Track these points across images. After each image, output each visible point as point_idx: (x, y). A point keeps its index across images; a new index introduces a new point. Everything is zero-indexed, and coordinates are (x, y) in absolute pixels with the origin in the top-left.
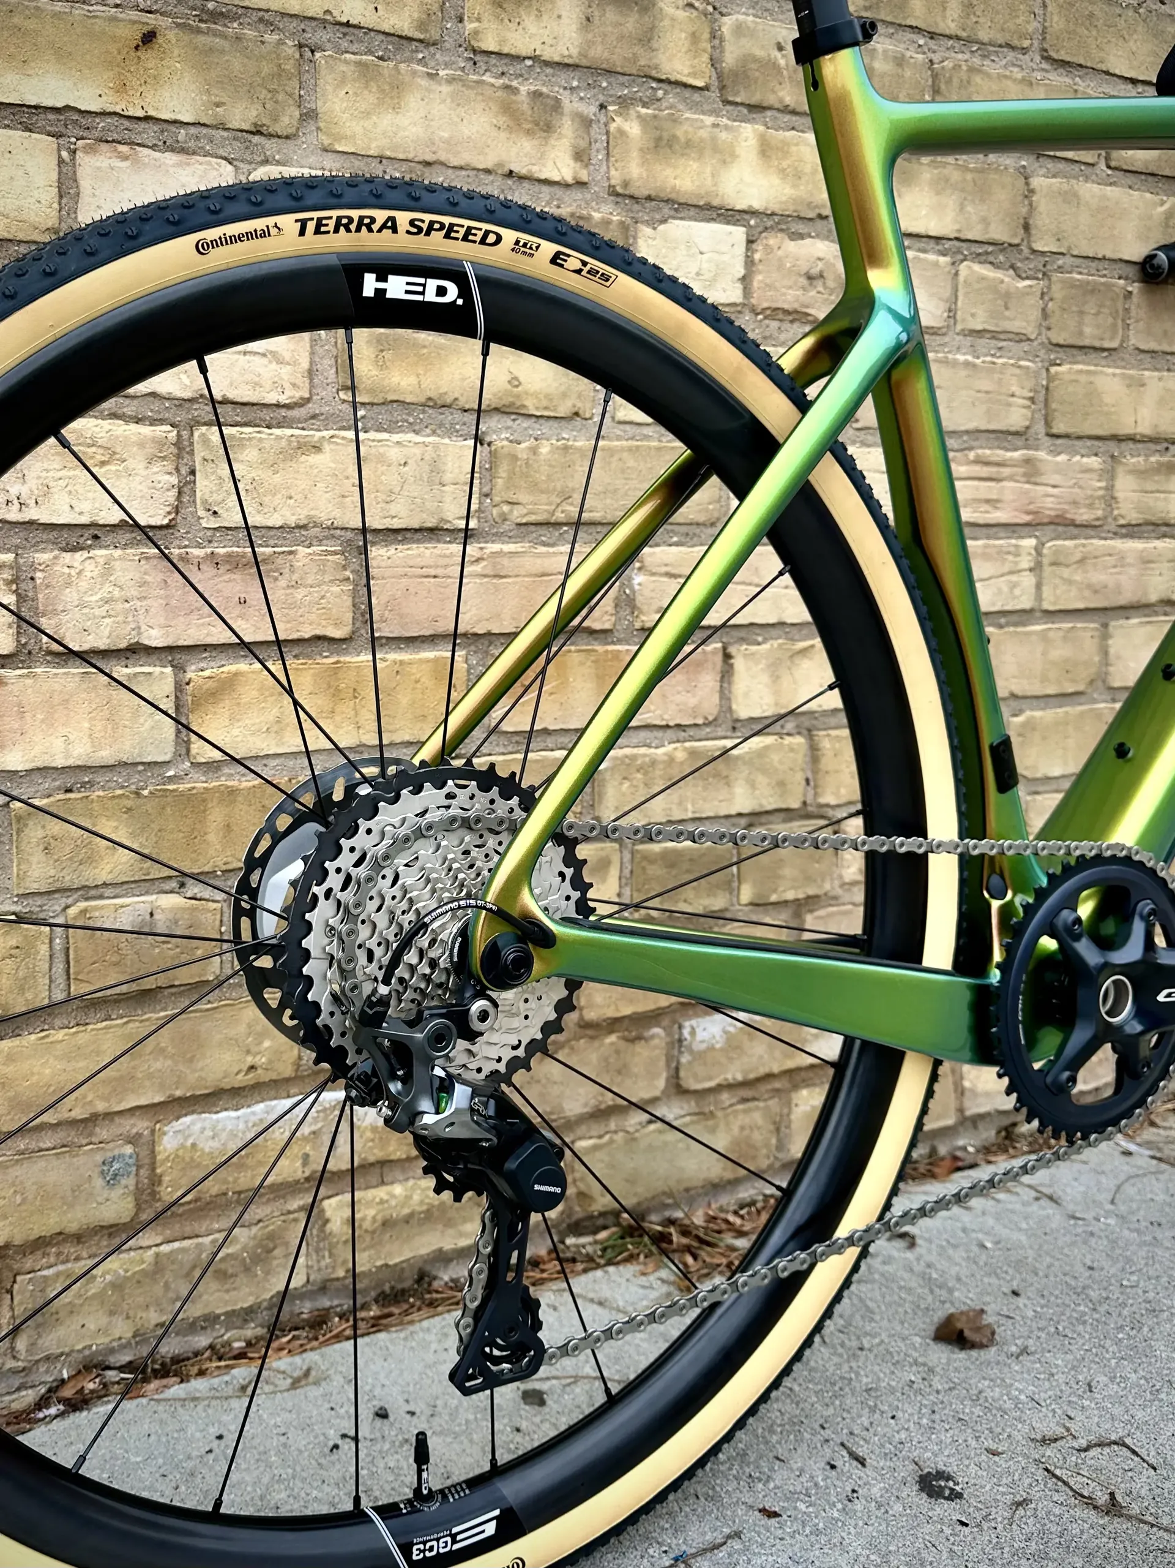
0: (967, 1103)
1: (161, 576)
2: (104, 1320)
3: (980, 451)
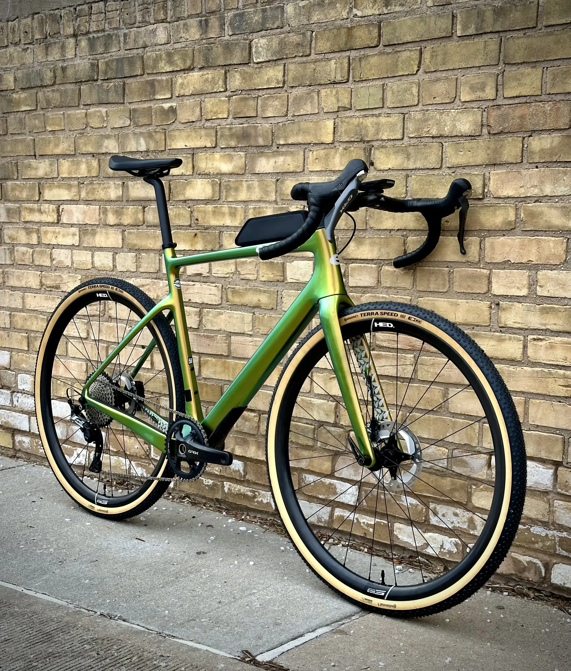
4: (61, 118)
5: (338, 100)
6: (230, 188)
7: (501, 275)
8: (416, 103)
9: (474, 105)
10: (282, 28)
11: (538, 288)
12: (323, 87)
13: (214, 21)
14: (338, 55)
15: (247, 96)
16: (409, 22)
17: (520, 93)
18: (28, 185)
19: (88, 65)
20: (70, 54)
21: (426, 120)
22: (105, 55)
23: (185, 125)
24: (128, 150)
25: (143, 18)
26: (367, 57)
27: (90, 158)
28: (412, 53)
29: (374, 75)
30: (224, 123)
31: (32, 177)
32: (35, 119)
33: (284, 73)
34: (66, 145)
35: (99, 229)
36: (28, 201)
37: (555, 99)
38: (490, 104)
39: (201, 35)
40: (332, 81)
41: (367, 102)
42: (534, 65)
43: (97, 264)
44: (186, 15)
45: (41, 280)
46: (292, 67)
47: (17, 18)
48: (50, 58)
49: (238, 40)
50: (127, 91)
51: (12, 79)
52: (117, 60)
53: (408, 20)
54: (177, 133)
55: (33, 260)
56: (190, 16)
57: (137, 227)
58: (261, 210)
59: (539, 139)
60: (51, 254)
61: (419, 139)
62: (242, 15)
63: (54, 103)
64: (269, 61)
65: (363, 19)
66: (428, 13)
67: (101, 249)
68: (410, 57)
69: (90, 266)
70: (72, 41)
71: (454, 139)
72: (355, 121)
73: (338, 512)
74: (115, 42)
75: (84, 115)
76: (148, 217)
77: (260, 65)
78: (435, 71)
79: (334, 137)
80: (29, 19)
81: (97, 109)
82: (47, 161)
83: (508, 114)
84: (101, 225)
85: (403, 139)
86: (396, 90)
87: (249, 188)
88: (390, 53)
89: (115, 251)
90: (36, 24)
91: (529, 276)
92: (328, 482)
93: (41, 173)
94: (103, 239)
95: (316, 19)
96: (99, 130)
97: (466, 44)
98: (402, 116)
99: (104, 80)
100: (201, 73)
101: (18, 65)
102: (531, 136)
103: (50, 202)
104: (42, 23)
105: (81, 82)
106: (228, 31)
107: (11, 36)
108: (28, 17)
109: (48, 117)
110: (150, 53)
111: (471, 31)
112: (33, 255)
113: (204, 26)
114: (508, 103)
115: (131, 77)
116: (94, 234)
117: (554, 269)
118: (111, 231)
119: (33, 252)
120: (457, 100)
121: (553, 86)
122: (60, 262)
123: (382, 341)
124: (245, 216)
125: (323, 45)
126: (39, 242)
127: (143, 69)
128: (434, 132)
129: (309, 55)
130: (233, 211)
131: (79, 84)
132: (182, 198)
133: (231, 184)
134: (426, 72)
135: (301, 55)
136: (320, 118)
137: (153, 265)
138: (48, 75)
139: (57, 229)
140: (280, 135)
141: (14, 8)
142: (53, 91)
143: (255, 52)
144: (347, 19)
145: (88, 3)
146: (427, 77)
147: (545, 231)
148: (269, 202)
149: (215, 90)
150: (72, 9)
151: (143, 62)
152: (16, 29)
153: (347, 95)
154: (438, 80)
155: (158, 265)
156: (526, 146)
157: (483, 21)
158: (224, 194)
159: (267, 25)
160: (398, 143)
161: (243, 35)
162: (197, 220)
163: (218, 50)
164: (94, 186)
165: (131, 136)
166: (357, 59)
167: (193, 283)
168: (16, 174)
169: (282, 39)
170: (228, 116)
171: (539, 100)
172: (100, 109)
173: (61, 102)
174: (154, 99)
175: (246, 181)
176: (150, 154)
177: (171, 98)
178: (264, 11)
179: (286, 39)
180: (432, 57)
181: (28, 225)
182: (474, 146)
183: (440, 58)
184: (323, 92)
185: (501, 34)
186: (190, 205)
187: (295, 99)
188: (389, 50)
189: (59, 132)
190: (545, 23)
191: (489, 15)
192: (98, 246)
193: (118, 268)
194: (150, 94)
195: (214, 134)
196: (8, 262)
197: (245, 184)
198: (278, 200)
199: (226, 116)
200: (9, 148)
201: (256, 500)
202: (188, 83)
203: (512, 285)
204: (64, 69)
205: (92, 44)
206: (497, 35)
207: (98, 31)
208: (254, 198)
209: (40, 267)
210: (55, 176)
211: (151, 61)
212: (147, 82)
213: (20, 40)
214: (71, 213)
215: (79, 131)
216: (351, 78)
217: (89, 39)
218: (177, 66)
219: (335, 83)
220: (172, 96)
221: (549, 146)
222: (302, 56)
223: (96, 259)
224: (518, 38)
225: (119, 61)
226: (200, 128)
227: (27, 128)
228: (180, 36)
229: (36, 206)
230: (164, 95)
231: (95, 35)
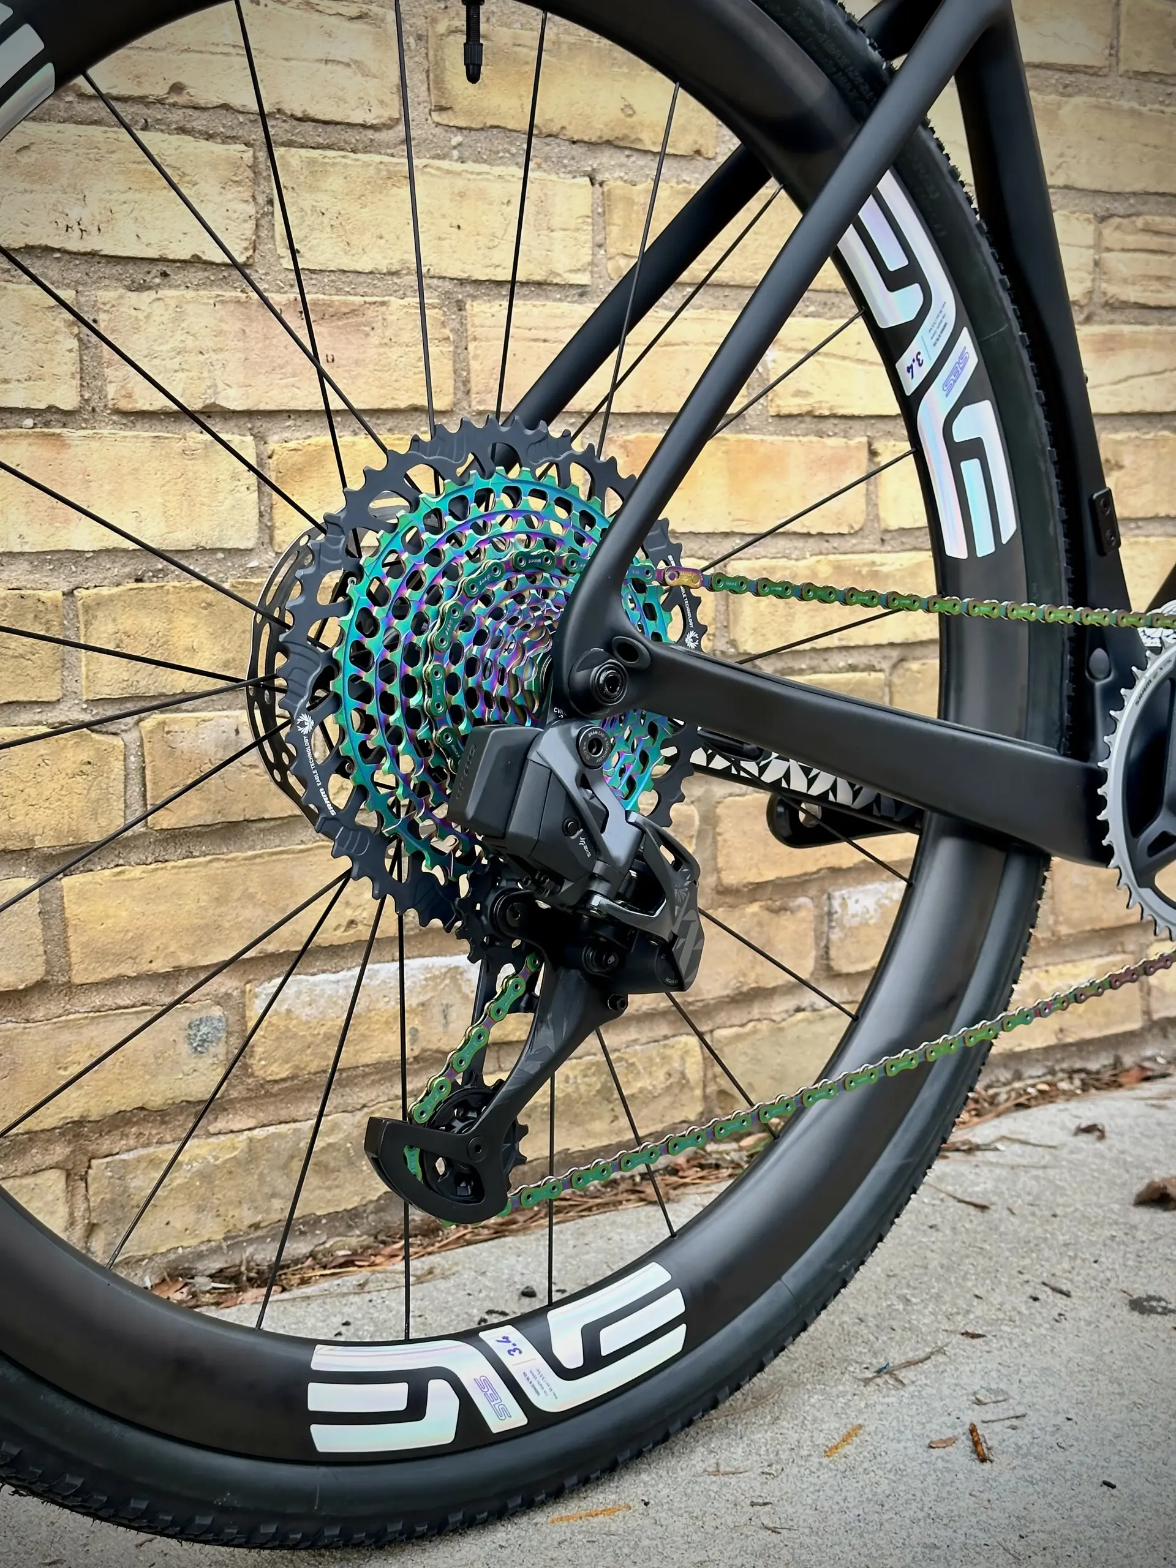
0: (1155, 1005)
1: (238, 325)
2: (191, 1217)
3: (1149, 218)
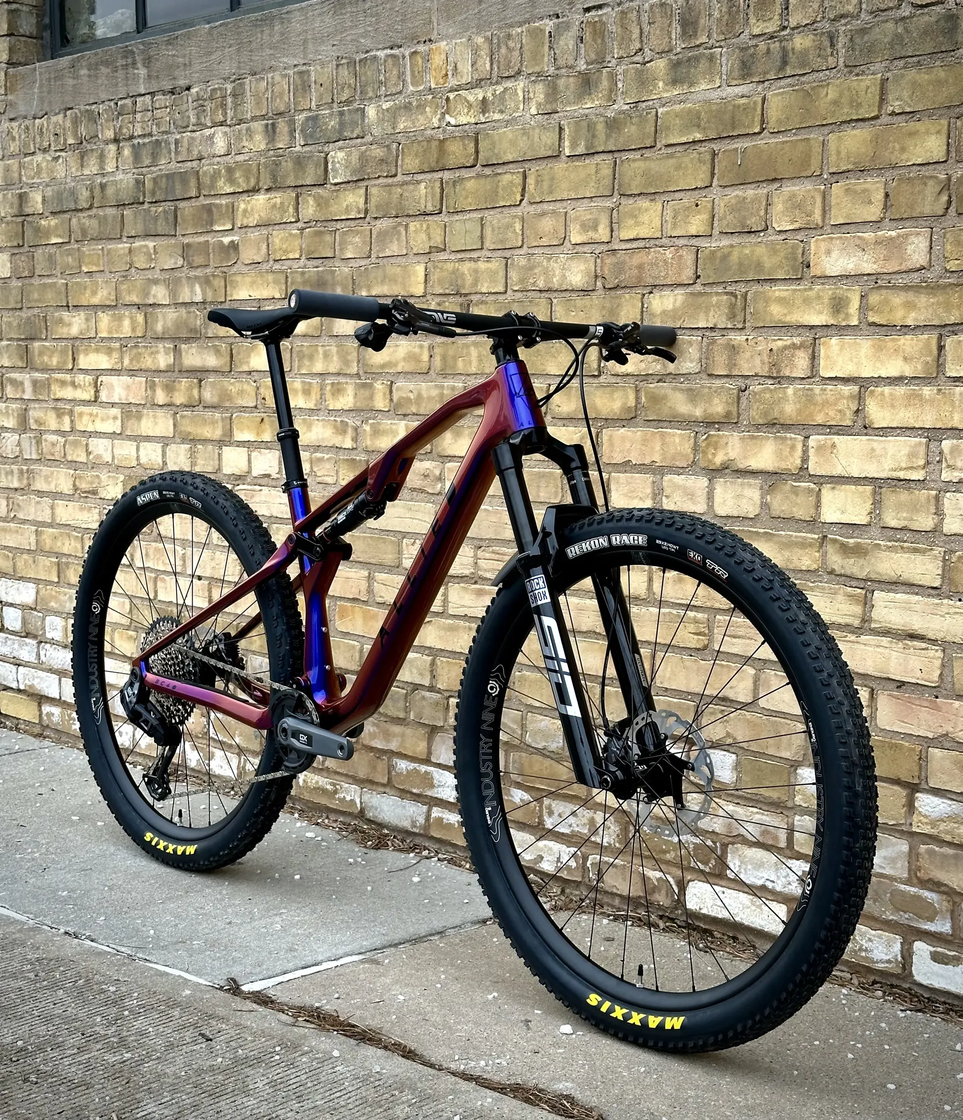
4: (99, 255)
5: (430, 238)
6: (304, 356)
7: (621, 481)
8: (520, 244)
9: (587, 249)
10: (363, 138)
11: (664, 498)
12: (412, 219)
13: (282, 126)
14: (428, 176)
15: (322, 229)
16: (510, 135)
17: (638, 234)
18: (59, 348)
19: (132, 182)
20: (110, 167)
21: (531, 268)
22: (152, 168)
23: (250, 267)
24: (181, 301)
25: (198, 119)
26: (461, 180)
27: (134, 310)
28: (514, 177)
29: (470, 204)
30: (295, 265)
31: (64, 337)
32: (68, 255)
33: (366, 199)
34: (105, 293)
35: (145, 411)
36: (59, 370)
37: (677, 243)
38: (605, 248)
39: (267, 144)
40: (422, 212)
41: (463, 241)
42: (652, 198)
43: (143, 460)
44: (249, 117)
45: (74, 482)
46: (374, 191)
47: (46, 114)
48: (86, 172)
49: (311, 152)
50: (179, 219)
51: (39, 199)
52: (167, 175)
53: (508, 132)
54: (239, 278)
55: (65, 454)
56: (254, 119)
57: (192, 409)
58: (340, 387)
59: (661, 296)
60: (87, 445)
61: (525, 293)
62: (315, 119)
63: (92, 233)
64: (348, 182)
65: (457, 128)
66: (532, 123)
67: (148, 439)
68: (512, 182)
69: (134, 463)
70: (112, 148)
71: (564, 294)
72: (450, 266)
73: (436, 812)
74: (165, 151)
75: (127, 251)
76: (205, 394)
77: (337, 187)
78: (541, 202)
79: (426, 288)
80: (61, 116)
81: (143, 243)
82: (82, 314)
83: (624, 262)
84: (148, 405)
85: (506, 292)
86: (496, 225)
87: (326, 355)
88: (488, 176)
89: (165, 441)
90: (68, 124)
91: (654, 482)
92: (423, 770)
93: (74, 331)
94: (150, 424)
95: (402, 127)
96: (146, 272)
97: (576, 166)
98: (504, 261)
99: (152, 203)
100: (268, 196)
101: (47, 180)
102: (651, 293)
103: (85, 371)
104: (76, 122)
105: (124, 205)
106: (299, 139)
107: (38, 139)
108: (59, 113)
109: (84, 253)
110: (206, 168)
111: (581, 150)
112: (64, 446)
113: (271, 132)
114: (624, 247)
115: (184, 199)
116: (139, 417)
117: (681, 474)
118: (160, 413)
119: (66, 441)
120: (567, 241)
121: (675, 225)
122: (99, 457)
123: (485, 570)
124: (321, 395)
125: (410, 162)
126: (72, 428)
127: (199, 189)
128: (541, 284)
129: (395, 175)
130: (306, 387)
131: (122, 207)
132: (246, 368)
133: (304, 349)
134: (531, 203)
135: (385, 174)
136: (410, 261)
137: (211, 463)
138: (85, 194)
139: (94, 410)
140: (362, 284)
141: (42, 100)
142: (90, 216)
143: (332, 169)
144: (439, 128)
145: (132, 97)
146: (532, 209)
147: (670, 421)
148: (350, 376)
149: (284, 220)
150: (112, 104)
151: (198, 179)
152: (44, 130)
153: (440, 231)
154: (543, 214)
155: (217, 462)
156: (646, 306)
157: (594, 136)
158: (296, 364)
159: (345, 134)
160: (501, 298)
161: (317, 146)
162: (264, 399)
163: (288, 165)
164: (140, 350)
165: (184, 281)
166: (451, 183)
167: (260, 488)
168: (44, 331)
169: (362, 153)
170: (301, 256)
171: (660, 244)
172: (147, 243)
173: (100, 232)
174: (213, 231)
175: (323, 346)
176: (207, 306)
177: (232, 229)
178: (341, 114)
179: (368, 153)
180: (537, 182)
181: (60, 405)
182: (587, 304)
183: (545, 185)
184: (413, 226)
185: (616, 155)
186: (256, 378)
187: (379, 234)
188: (488, 171)
189: (98, 275)
190: (664, 142)
191: (600, 127)
192: (144, 434)
193: (169, 465)
194: (207, 224)
195: (283, 281)
196: (34, 456)
197: (321, 350)
198: (361, 373)
199: (297, 256)
200: (36, 296)
201: (337, 796)
202: (252, 210)
203: (635, 494)
204: (103, 187)
205: (137, 152)
206: (610, 156)
207: (144, 136)
208: (332, 369)
209: (74, 464)
210: (92, 336)
211: (208, 179)
212: (203, 206)
213: (50, 145)
214: (111, 387)
215: (122, 273)
216: (444, 208)
217: (133, 145)
218: (239, 186)
219: (426, 214)
220: (233, 226)
221: (671, 307)
222: (386, 177)
223: (142, 453)
224: (634, 160)
225: (170, 177)
226: (267, 272)
227: (58, 267)
228: (242, 144)
229: (68, 377)
230: (224, 225)
231: (141, 141)
